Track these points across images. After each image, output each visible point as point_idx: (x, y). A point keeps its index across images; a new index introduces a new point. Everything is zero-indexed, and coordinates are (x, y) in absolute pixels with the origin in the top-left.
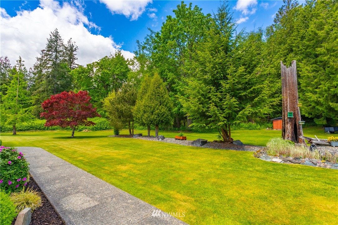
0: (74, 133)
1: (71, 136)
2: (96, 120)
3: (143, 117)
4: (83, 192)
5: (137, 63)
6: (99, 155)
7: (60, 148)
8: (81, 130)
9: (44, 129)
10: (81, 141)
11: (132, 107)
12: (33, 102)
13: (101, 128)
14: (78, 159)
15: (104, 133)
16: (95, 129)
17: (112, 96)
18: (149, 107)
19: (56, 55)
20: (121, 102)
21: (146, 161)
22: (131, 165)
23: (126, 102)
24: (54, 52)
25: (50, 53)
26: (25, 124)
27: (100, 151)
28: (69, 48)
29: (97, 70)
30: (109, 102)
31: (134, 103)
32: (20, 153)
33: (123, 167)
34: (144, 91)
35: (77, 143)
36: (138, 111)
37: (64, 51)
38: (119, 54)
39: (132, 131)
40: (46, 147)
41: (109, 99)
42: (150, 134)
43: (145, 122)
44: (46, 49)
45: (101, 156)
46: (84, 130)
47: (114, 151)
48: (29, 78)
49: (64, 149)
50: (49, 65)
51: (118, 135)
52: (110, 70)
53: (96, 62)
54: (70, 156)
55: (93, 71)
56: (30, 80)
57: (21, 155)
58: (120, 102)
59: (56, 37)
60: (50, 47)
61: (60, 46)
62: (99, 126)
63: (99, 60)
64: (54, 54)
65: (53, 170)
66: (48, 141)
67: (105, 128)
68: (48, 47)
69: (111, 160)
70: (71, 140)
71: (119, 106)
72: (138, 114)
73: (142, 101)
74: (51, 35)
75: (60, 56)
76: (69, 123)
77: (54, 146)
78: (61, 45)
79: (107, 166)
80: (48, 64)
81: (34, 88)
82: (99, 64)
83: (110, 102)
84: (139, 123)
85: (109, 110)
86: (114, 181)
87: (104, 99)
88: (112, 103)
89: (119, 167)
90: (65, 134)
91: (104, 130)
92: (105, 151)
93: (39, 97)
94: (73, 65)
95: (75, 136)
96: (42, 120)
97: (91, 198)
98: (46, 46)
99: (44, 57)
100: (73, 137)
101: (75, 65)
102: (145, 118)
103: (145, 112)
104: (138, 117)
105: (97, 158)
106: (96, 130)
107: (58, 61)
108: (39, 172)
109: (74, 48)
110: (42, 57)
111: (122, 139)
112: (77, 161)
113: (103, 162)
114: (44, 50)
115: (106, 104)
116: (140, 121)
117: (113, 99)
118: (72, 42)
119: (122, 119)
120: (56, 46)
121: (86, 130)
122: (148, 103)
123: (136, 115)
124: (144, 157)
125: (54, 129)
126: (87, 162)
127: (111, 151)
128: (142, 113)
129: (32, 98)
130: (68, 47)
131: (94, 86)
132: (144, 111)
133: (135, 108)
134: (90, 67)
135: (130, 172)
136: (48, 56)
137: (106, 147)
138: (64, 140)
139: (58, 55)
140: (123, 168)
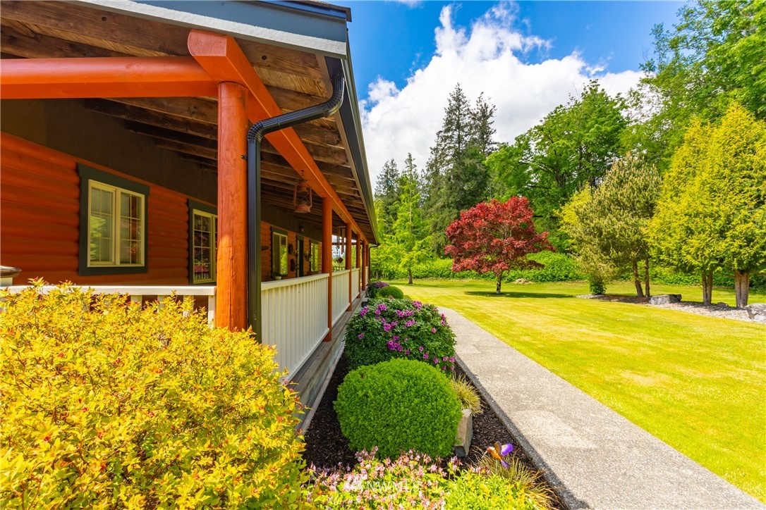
0: (500, 285)
1: (495, 290)
2: (544, 258)
3: (684, 247)
4: (551, 411)
5: (651, 95)
6: (566, 338)
7: (482, 313)
8: (510, 281)
9: (448, 276)
10: (516, 304)
11: (643, 221)
12: (430, 227)
13: (554, 277)
14: (521, 340)
15: (562, 287)
16: (540, 277)
17: (582, 199)
18: (705, 217)
19: (459, 135)
20: (609, 210)
21: (718, 375)
22: (664, 377)
23: (625, 207)
24: (456, 130)
25: (450, 134)
26: (422, 267)
27: (565, 329)
28: (480, 115)
29: (538, 144)
30: (574, 214)
31: (649, 210)
32: (443, 315)
33: (640, 377)
34: (686, 171)
35: (509, 305)
36: (666, 230)
37: (472, 122)
38: (593, 88)
39: (643, 286)
40: (460, 309)
41: (575, 208)
42: (712, 298)
43: (695, 262)
44: (444, 129)
45: (570, 340)
46: (517, 280)
47: (601, 334)
48: (421, 187)
49: (490, 317)
50: (448, 158)
51: (600, 294)
52: (570, 138)
53: (535, 127)
54: (504, 331)
55: (530, 149)
56: (423, 191)
57: (443, 318)
58: (607, 210)
59: (458, 98)
60: (449, 122)
61: (465, 115)
62: (549, 272)
63: (541, 121)
64: (456, 133)
65: (482, 353)
66: (459, 299)
67: (563, 277)
68: (447, 124)
69: (598, 353)
70: (497, 300)
71: (604, 222)
72: (664, 240)
73: (678, 203)
74: (450, 100)
75: (466, 136)
76: (490, 265)
77: (471, 308)
78: (466, 113)
79: (592, 367)
80: (447, 155)
81: (429, 203)
82: (542, 130)
83: (577, 213)
84: (670, 264)
85: (574, 232)
86: (620, 405)
87: (562, 208)
88: (583, 218)
89: (626, 375)
90: (481, 286)
91: (562, 280)
92: (578, 330)
93: (438, 218)
94: (488, 147)
95: (502, 291)
96: (443, 261)
97: (574, 428)
98: (444, 122)
99: (440, 145)
100: (499, 294)
101: (491, 146)
102: (692, 250)
103: (690, 232)
104: (667, 248)
105: (562, 344)
106: (544, 281)
107: (463, 147)
108: (461, 351)
109: (489, 110)
110: (438, 145)
111: (615, 304)
112: (520, 343)
113: (579, 355)
114: (441, 132)
115: (566, 219)
116: (675, 260)
117: (584, 206)
118: (484, 99)
119: (613, 253)
120: (459, 118)
121: (522, 279)
122: (702, 204)
123: (659, 243)
124: (706, 362)
125: (463, 277)
126: (542, 349)
127: (594, 333)
128: (679, 234)
129: (428, 221)
130: (478, 112)
131: (532, 183)
132: (688, 228)
133: (655, 223)
134: (523, 143)
135: (667, 394)
136: (448, 141)
137: (578, 322)
138: (484, 297)
139: (462, 133)
140: (641, 381)
